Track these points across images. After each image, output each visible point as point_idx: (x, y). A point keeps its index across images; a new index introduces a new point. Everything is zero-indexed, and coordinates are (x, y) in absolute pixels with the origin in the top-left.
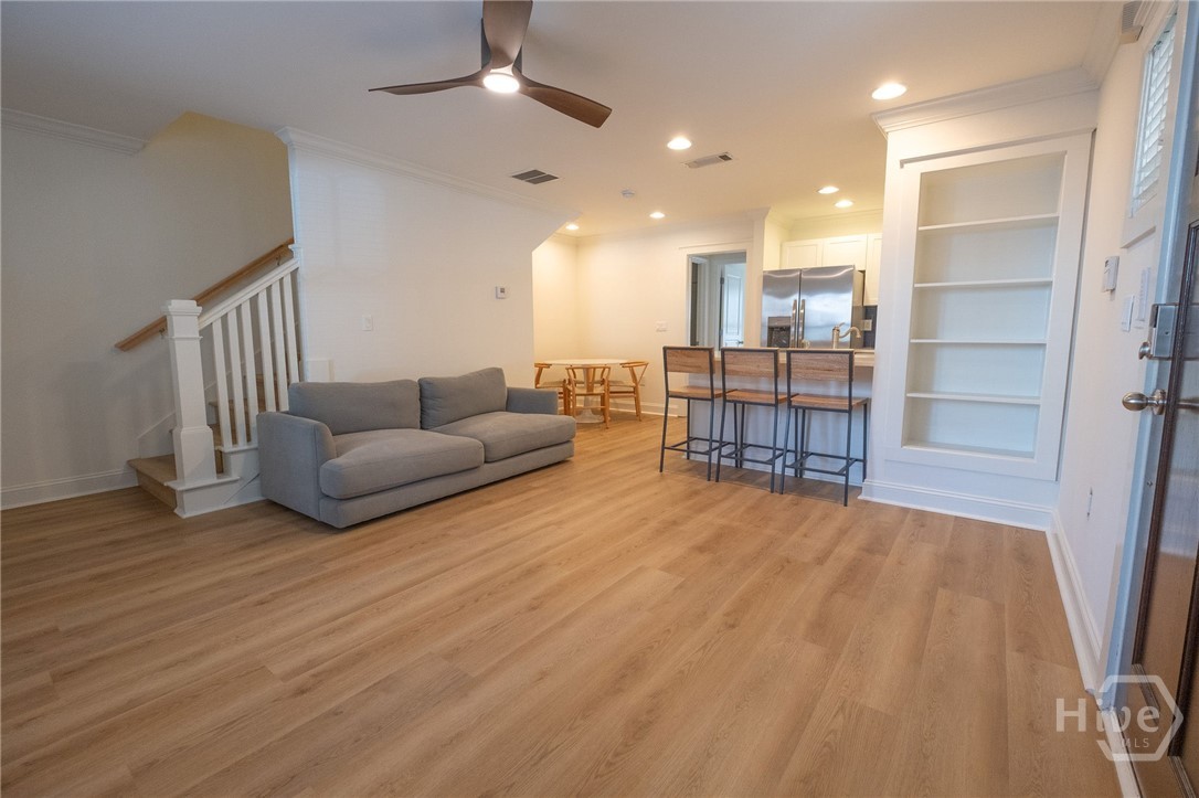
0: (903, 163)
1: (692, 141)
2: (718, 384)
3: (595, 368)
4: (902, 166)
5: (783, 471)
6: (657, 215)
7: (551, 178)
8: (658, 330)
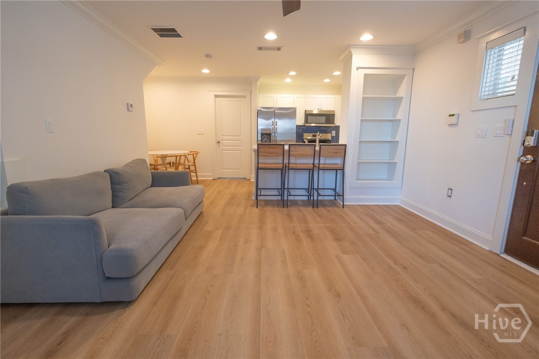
0: (358, 68)
1: (277, 35)
2: (286, 161)
3: (180, 156)
4: (357, 69)
5: (318, 198)
6: (206, 71)
7: (179, 36)
8: (198, 134)
